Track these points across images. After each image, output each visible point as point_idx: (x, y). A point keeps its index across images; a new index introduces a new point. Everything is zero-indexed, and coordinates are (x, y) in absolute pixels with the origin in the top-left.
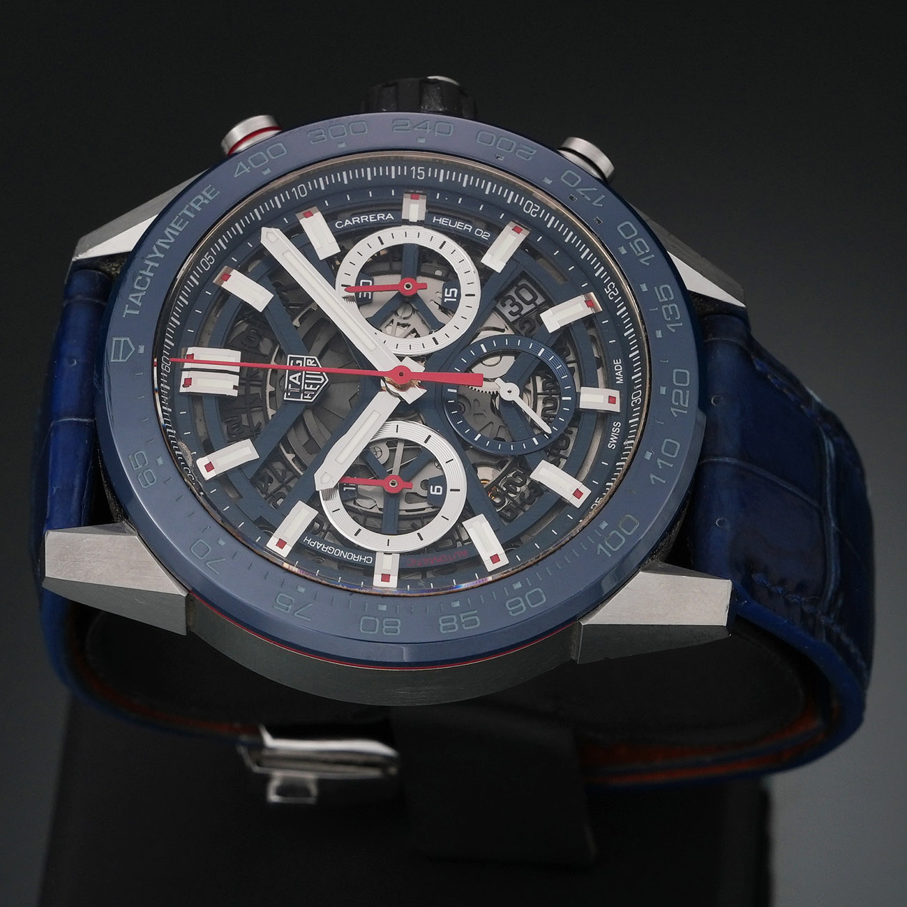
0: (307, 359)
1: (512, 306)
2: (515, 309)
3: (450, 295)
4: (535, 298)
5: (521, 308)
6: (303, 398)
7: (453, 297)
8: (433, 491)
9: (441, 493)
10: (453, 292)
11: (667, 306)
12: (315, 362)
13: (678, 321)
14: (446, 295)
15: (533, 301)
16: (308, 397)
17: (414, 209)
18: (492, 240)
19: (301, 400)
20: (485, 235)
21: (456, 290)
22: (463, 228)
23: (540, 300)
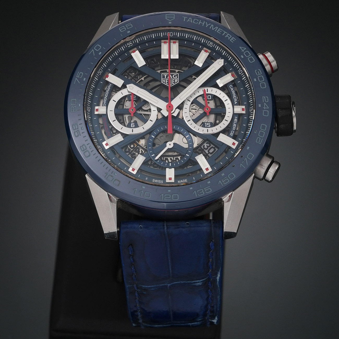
0: (178, 80)
1: (207, 146)
2: (206, 147)
3: (208, 125)
4: (211, 153)
5: (206, 149)
6: (163, 80)
7: (207, 126)
8: (132, 124)
9: (132, 127)
10: (209, 126)
11: (203, 191)
12: (176, 82)
13: (197, 195)
14: (207, 123)
15: (209, 153)
16: (163, 81)
17: (239, 109)
18: (230, 137)
19: (162, 79)
20: (232, 134)
21: (210, 126)
22: (234, 127)
23: (210, 155)
